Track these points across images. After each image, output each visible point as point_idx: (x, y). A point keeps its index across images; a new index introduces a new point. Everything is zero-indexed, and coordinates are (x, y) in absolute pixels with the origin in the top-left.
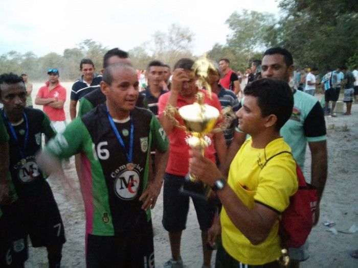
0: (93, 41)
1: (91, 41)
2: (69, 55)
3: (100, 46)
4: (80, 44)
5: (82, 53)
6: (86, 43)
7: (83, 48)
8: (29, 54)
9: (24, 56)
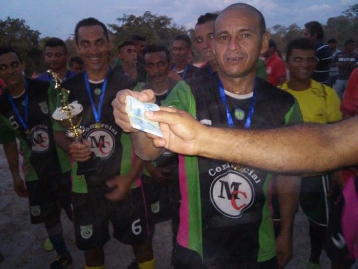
9: (287, 29)
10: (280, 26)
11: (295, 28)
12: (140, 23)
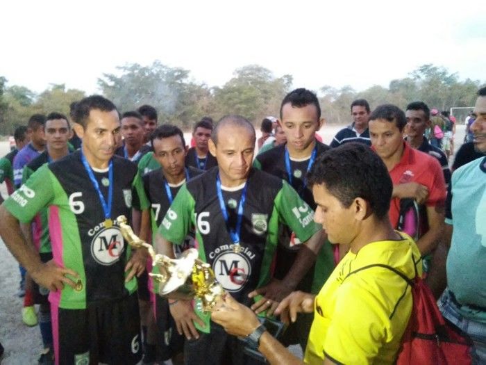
0: (433, 66)
1: (431, 68)
2: (397, 88)
3: (444, 74)
4: (415, 72)
5: (416, 85)
6: (422, 71)
7: (418, 77)
8: (345, 90)
9: (339, 91)
10: (330, 87)
11: (350, 91)
12: (147, 74)
